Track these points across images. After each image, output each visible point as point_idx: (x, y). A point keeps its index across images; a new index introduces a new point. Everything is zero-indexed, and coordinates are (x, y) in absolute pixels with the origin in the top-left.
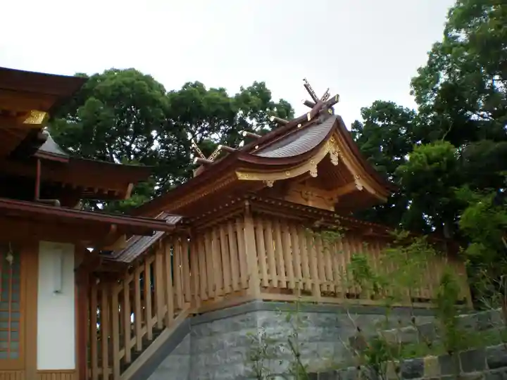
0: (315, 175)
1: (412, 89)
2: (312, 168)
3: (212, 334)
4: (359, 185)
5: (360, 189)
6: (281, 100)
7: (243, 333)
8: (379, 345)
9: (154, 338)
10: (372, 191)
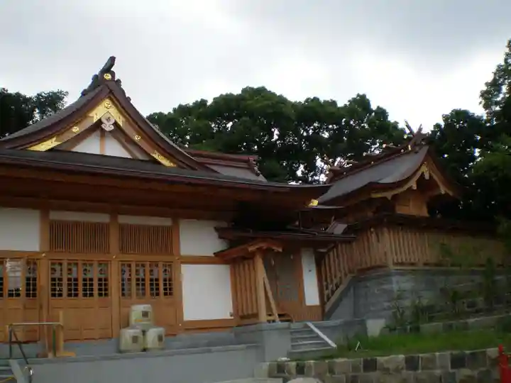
0: (415, 188)
1: (481, 99)
2: (413, 184)
3: (367, 287)
4: (443, 190)
5: (443, 193)
6: (378, 107)
7: (385, 287)
8: (455, 293)
9: (337, 289)
10: (451, 193)
